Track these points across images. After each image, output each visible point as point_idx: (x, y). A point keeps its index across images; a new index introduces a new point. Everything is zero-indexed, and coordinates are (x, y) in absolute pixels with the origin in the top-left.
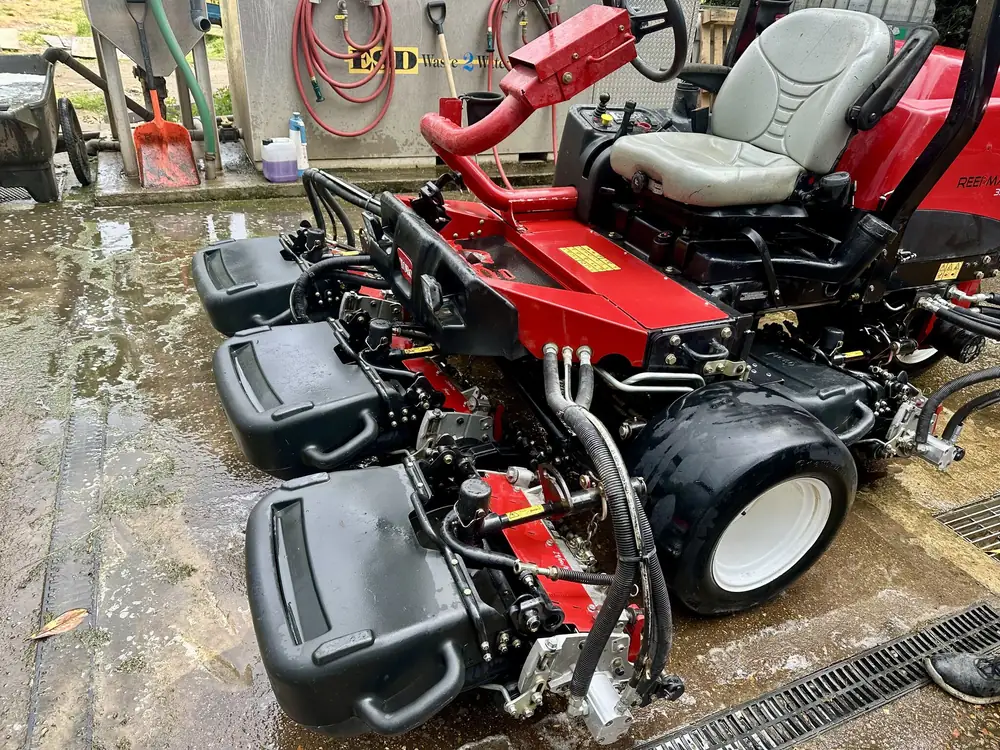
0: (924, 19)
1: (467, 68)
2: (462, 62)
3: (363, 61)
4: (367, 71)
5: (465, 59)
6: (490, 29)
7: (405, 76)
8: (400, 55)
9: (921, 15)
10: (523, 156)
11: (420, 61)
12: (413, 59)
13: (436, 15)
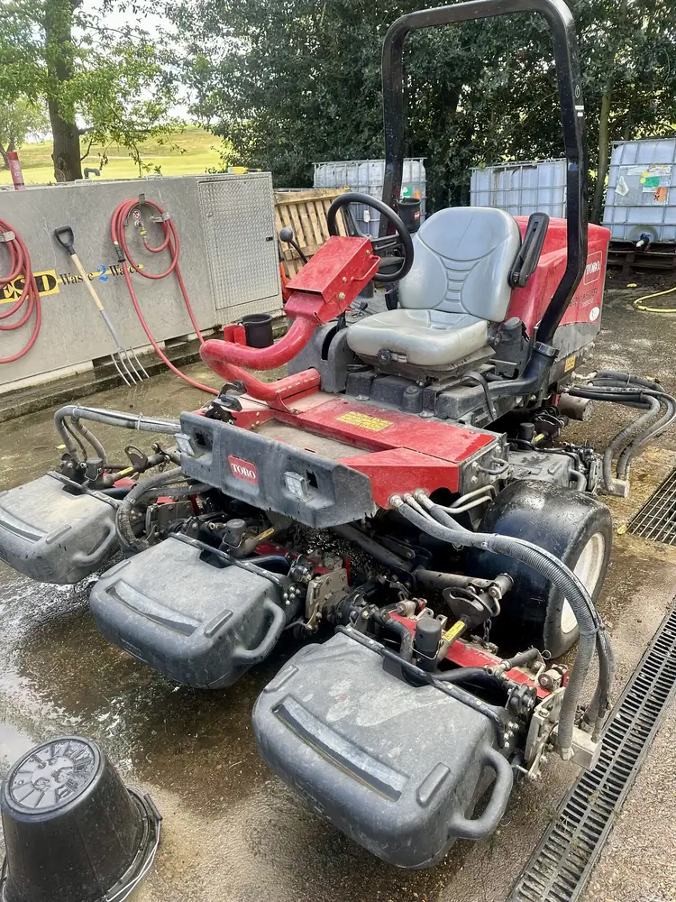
0: (419, 178)
1: (102, 278)
2: (96, 274)
3: (5, 292)
4: (12, 300)
5: (99, 271)
6: (116, 243)
7: (48, 297)
8: (39, 279)
9: (417, 175)
10: (168, 342)
11: (59, 281)
12: (52, 281)
13: (65, 238)
